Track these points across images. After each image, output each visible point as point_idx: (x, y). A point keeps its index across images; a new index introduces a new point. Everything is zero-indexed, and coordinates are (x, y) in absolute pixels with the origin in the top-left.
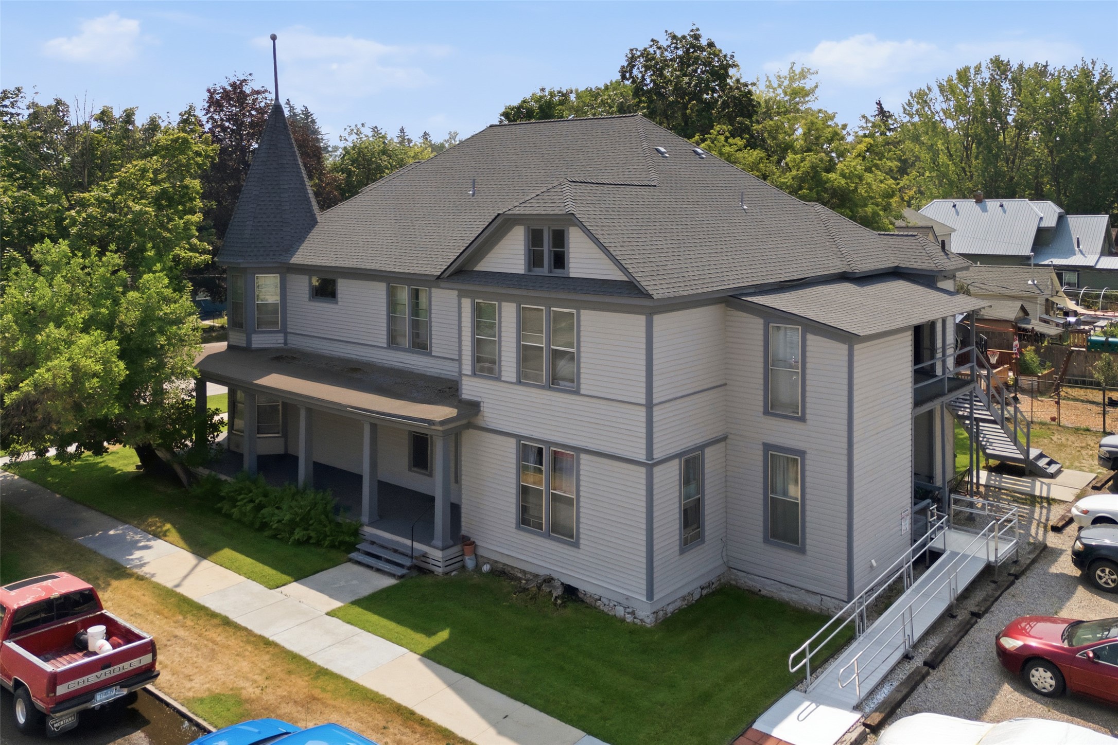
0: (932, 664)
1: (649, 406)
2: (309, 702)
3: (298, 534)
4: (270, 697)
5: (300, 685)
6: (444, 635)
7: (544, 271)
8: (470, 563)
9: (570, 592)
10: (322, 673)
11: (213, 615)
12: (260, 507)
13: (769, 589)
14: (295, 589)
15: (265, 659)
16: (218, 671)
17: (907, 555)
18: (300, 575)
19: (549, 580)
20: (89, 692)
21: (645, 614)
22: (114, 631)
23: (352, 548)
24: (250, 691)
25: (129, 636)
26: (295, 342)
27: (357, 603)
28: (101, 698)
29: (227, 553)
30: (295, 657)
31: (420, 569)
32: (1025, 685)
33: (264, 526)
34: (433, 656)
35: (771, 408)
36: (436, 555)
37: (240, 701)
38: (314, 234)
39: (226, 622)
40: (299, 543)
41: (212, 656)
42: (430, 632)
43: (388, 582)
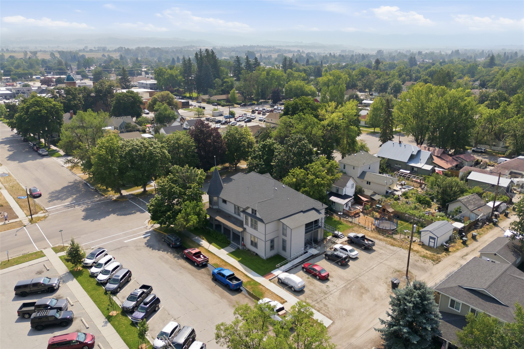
0: (295, 267)
1: (265, 235)
2: (225, 265)
3: (222, 241)
4: (221, 264)
5: (224, 263)
6: (240, 259)
7: (254, 214)
8: (245, 248)
9: (257, 254)
10: (226, 262)
11: (213, 253)
12: (216, 236)
13: (283, 256)
14: (222, 250)
15: (220, 260)
16: (215, 261)
17: (303, 252)
18: (223, 247)
19: (254, 252)
20: (203, 263)
21: (265, 258)
22: (203, 256)
23: (229, 244)
24: (218, 263)
25: (206, 257)
26: (220, 208)
27: (230, 253)
28: (204, 263)
29: (213, 243)
30: (223, 260)
31: (239, 248)
32: (303, 271)
33: (217, 239)
34: (239, 261)
35: (283, 234)
36: (240, 247)
37: (218, 265)
38: (223, 191)
39: (214, 254)
40: (223, 242)
41: (214, 259)
42: (239, 258)
43: (234, 250)
